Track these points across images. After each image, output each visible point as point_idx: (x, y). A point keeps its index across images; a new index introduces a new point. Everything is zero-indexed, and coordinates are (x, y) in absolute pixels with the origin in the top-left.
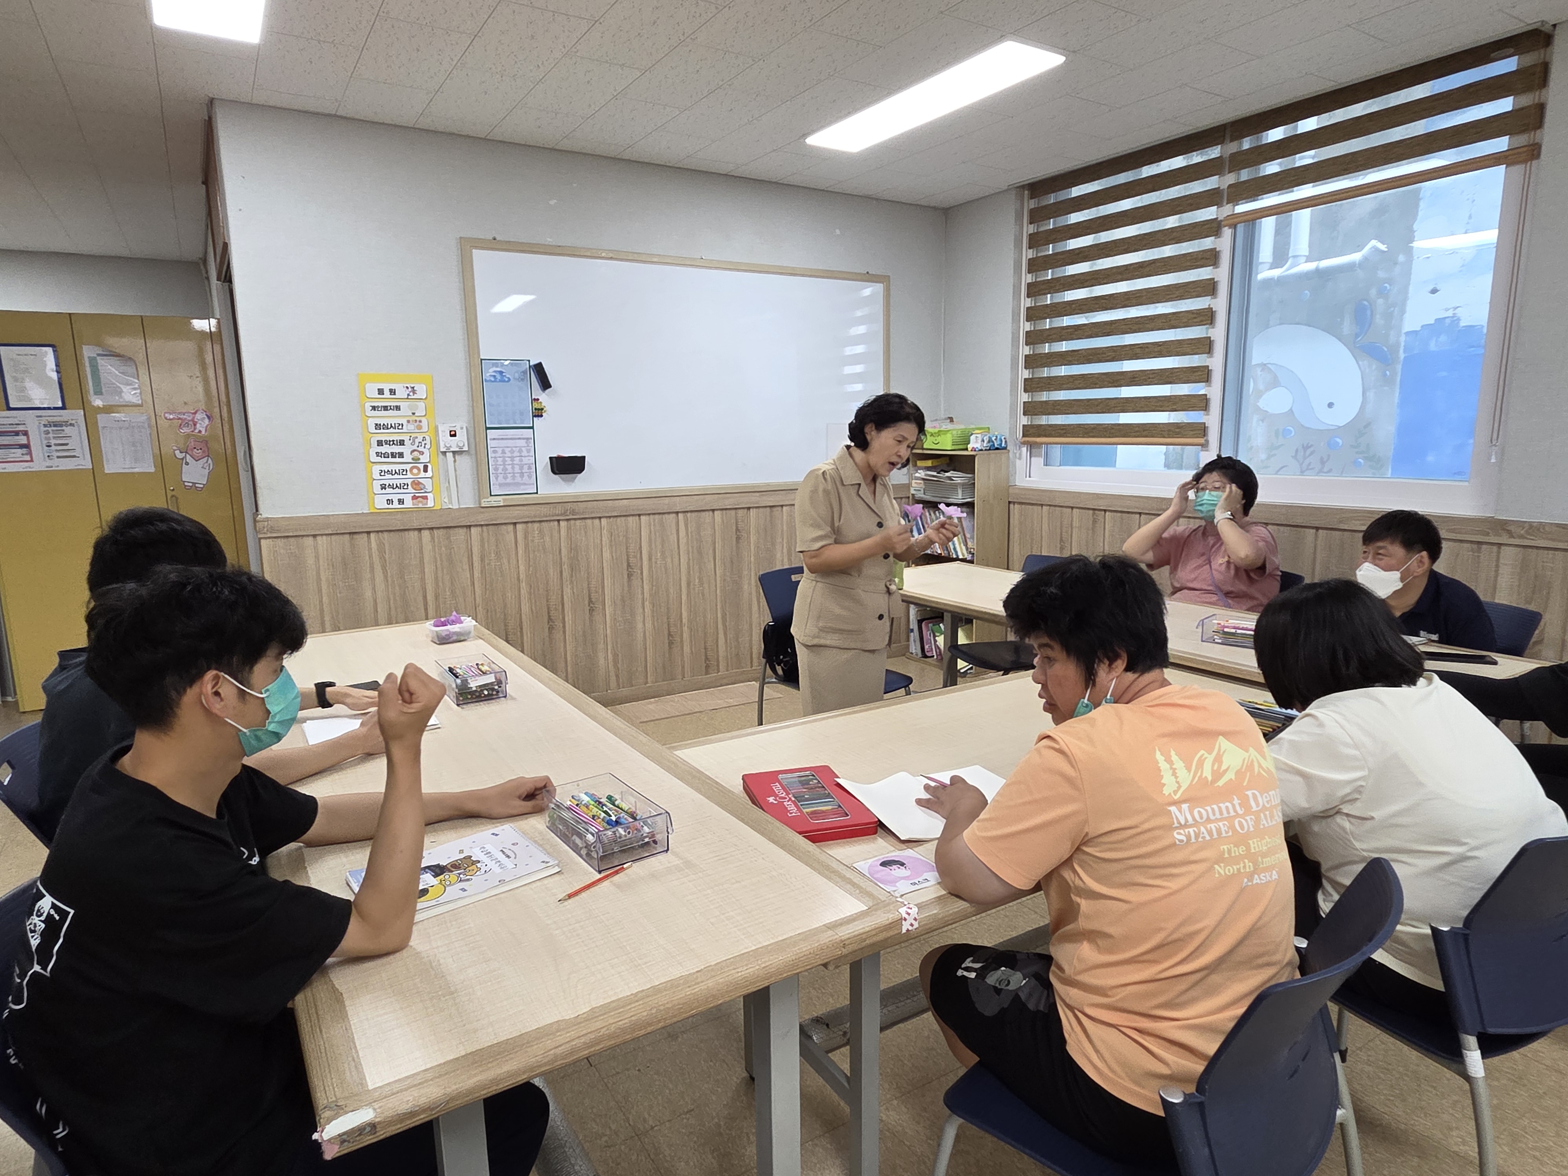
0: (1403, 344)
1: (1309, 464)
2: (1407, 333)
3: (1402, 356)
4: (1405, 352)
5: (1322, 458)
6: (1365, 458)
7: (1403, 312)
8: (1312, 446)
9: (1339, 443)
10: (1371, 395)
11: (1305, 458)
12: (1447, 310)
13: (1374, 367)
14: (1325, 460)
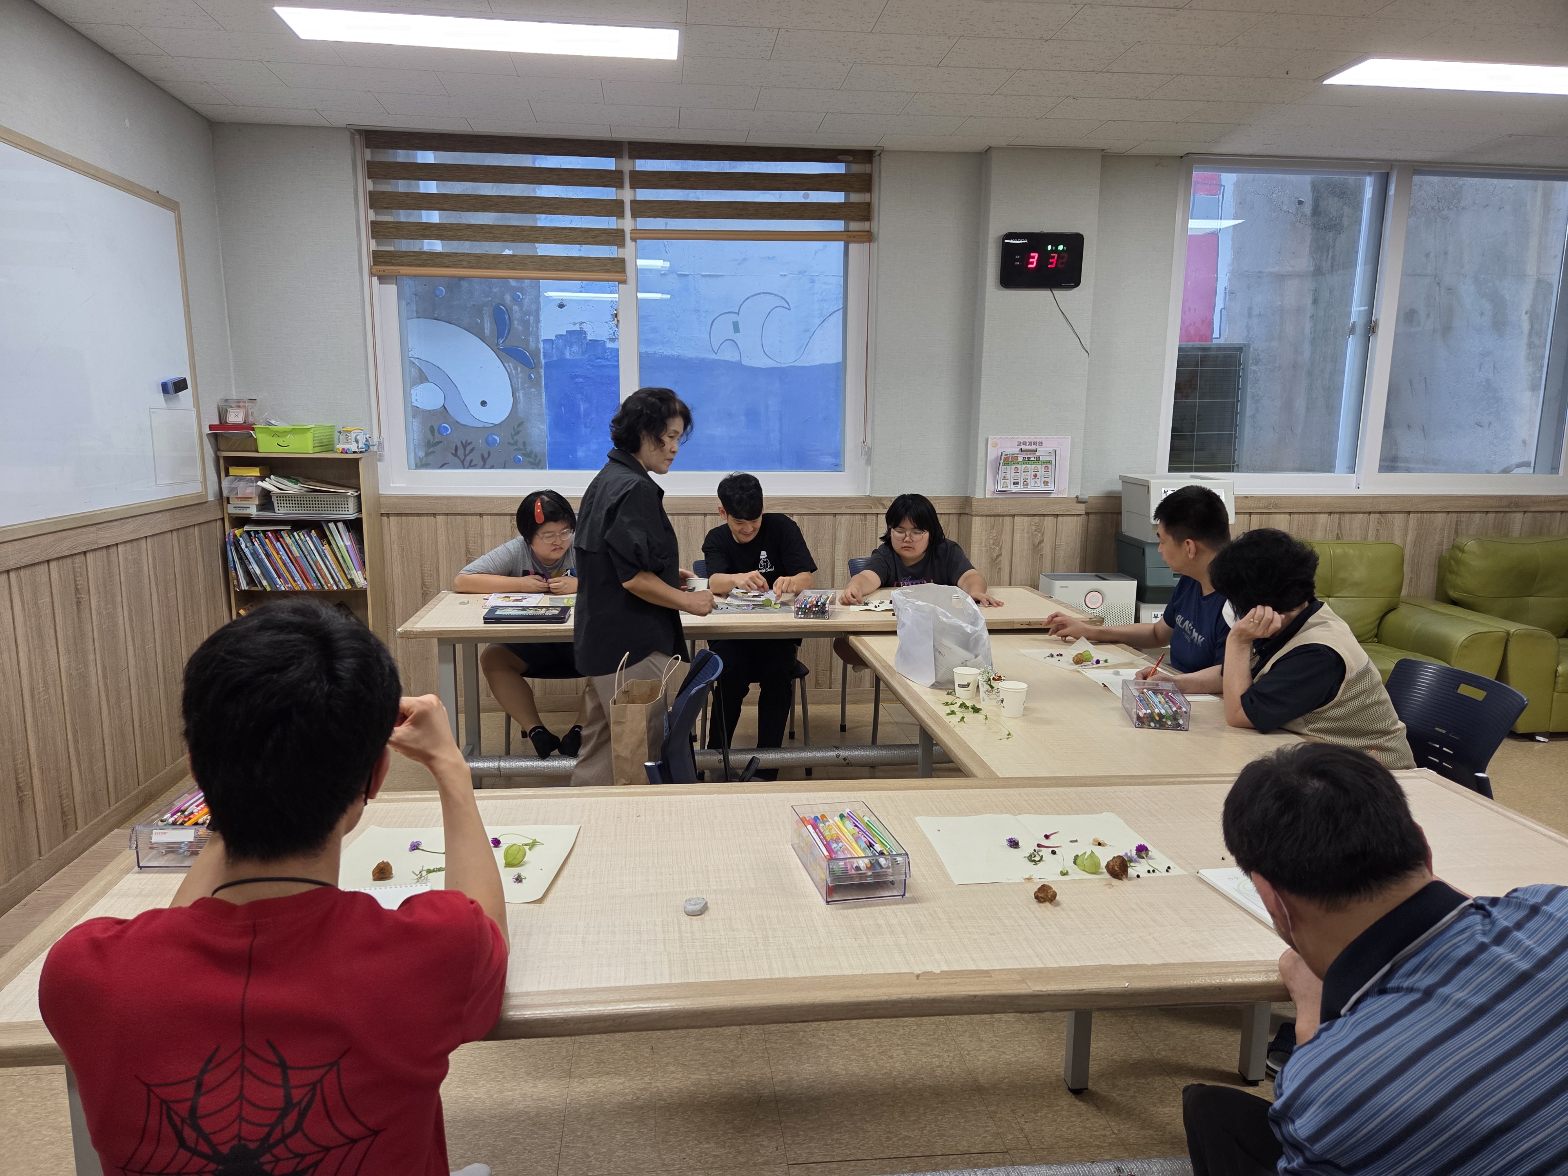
0: (542, 350)
1: (471, 461)
2: (545, 341)
3: (543, 361)
4: (545, 356)
5: (482, 456)
6: (523, 455)
7: (538, 321)
8: (471, 443)
9: (496, 440)
10: (520, 395)
11: (465, 456)
12: (575, 324)
13: (519, 369)
14: (486, 456)
